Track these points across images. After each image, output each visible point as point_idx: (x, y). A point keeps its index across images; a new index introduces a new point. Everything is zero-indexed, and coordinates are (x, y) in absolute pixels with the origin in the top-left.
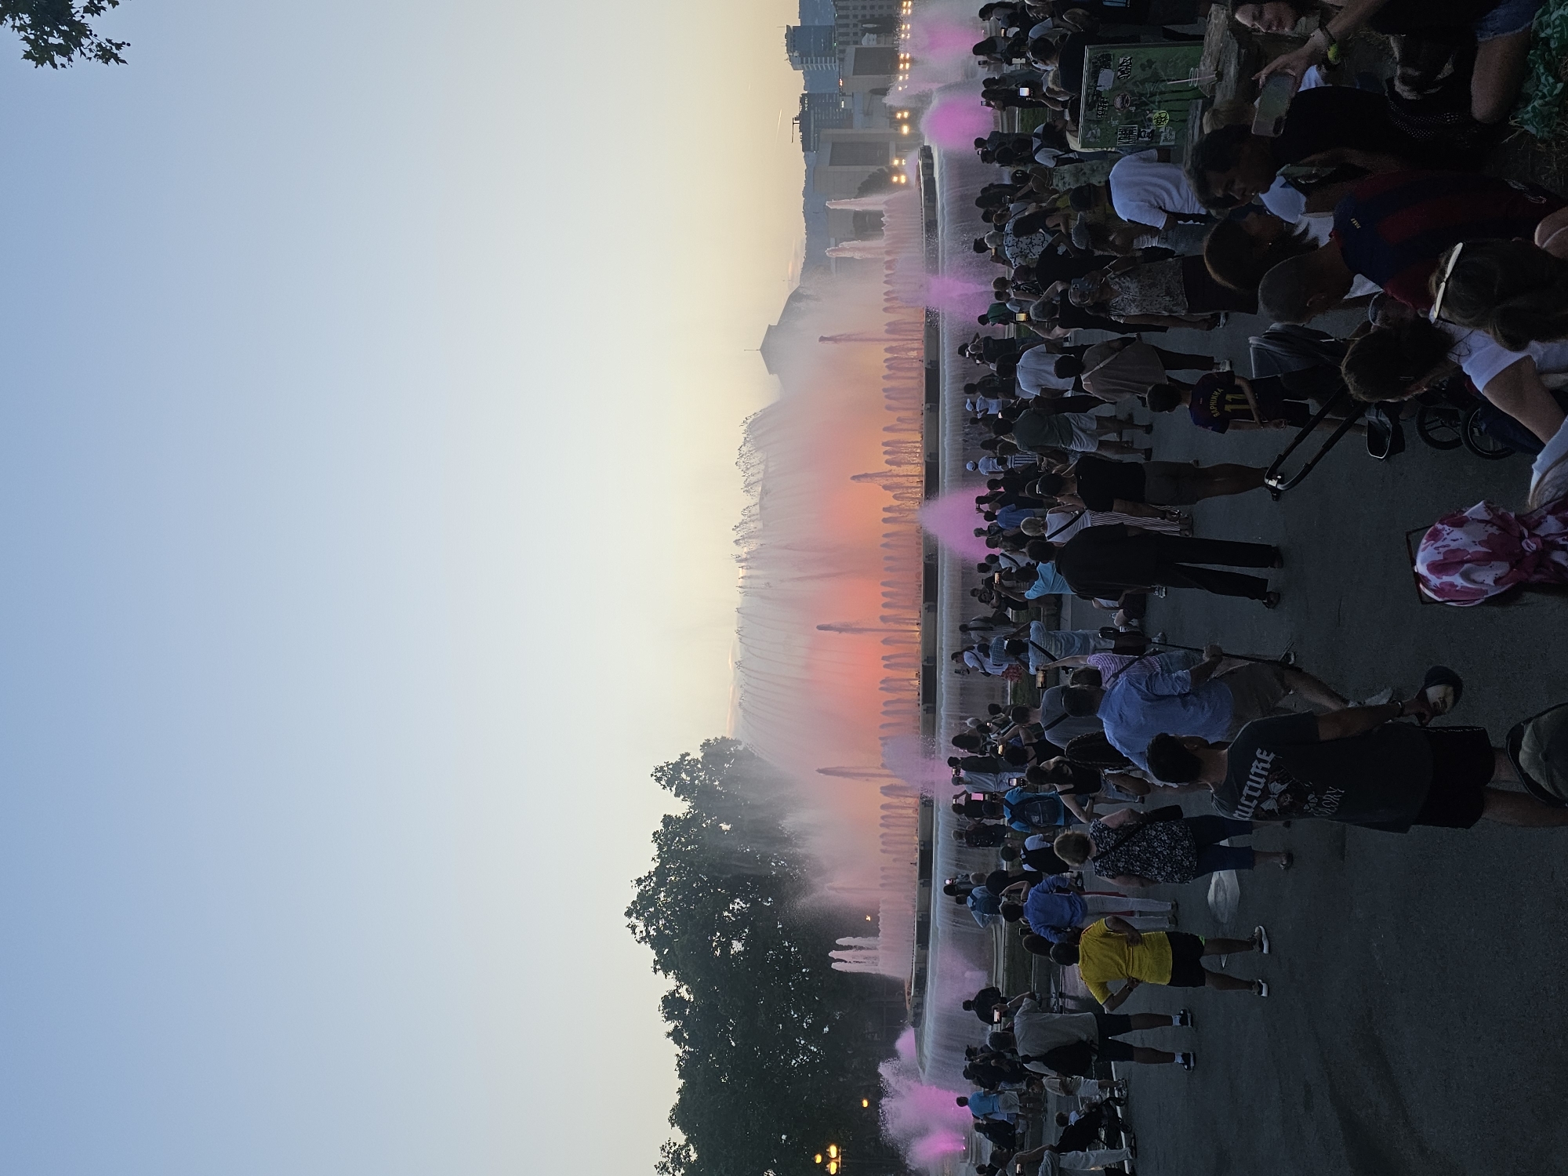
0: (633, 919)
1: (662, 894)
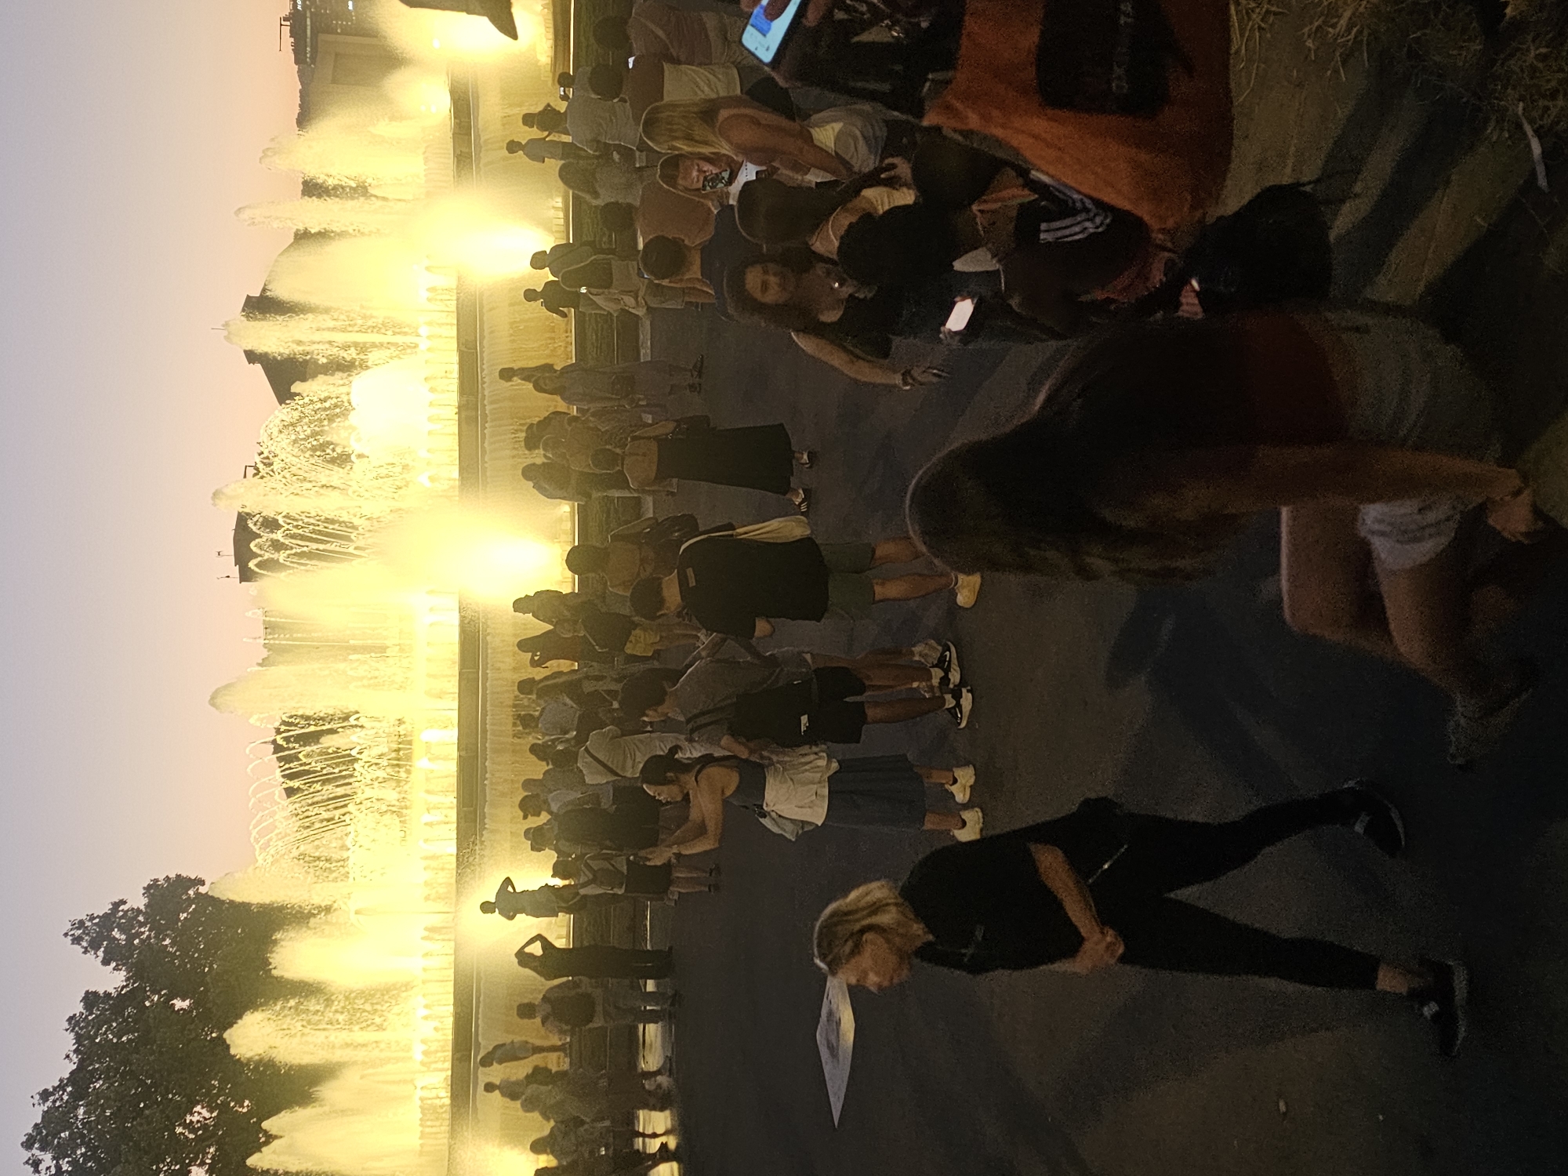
0: (37, 1152)
1: (81, 1111)
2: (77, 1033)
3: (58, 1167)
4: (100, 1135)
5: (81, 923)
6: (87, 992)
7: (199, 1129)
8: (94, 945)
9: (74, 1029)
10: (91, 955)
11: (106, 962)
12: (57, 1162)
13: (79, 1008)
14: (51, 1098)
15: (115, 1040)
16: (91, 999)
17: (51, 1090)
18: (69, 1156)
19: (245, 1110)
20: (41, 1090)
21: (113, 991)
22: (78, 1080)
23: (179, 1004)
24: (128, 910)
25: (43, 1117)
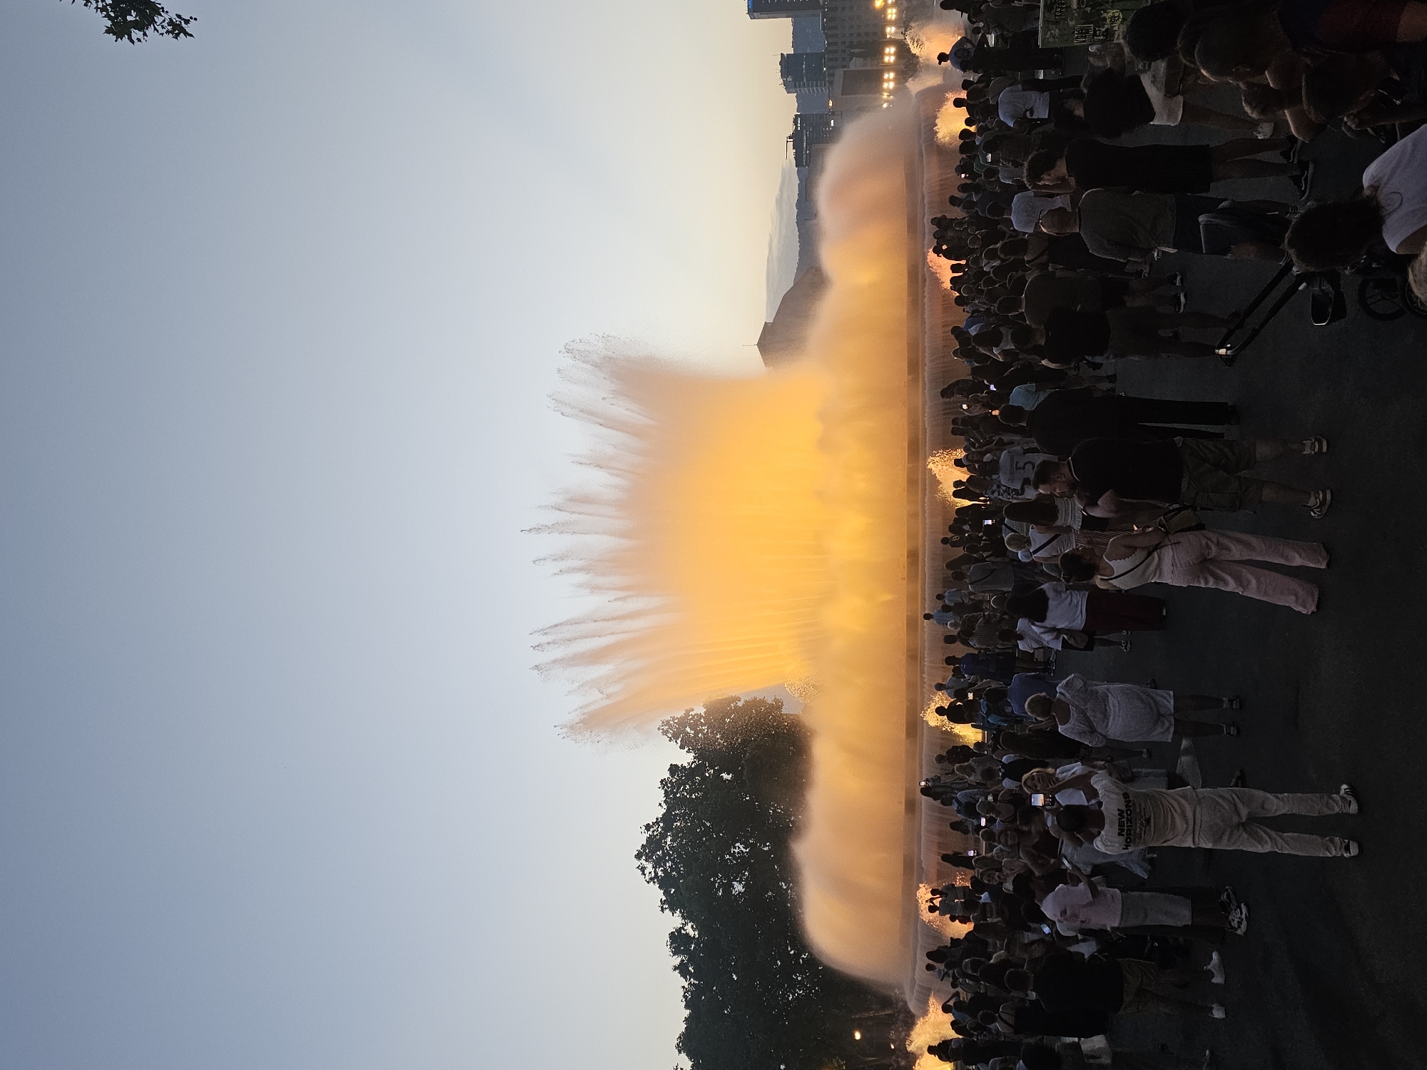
1: (669, 839)
2: (666, 793)
3: (656, 873)
4: (680, 855)
5: (668, 723)
6: (672, 765)
7: (739, 858)
8: (674, 738)
9: (664, 787)
10: (673, 743)
11: (682, 747)
12: (655, 870)
13: (667, 775)
14: (652, 830)
15: (688, 796)
16: (674, 769)
17: (651, 824)
18: (662, 866)
19: (765, 849)
20: (645, 824)
21: (687, 765)
22: (667, 819)
23: (725, 776)
24: (695, 716)
25: (648, 840)
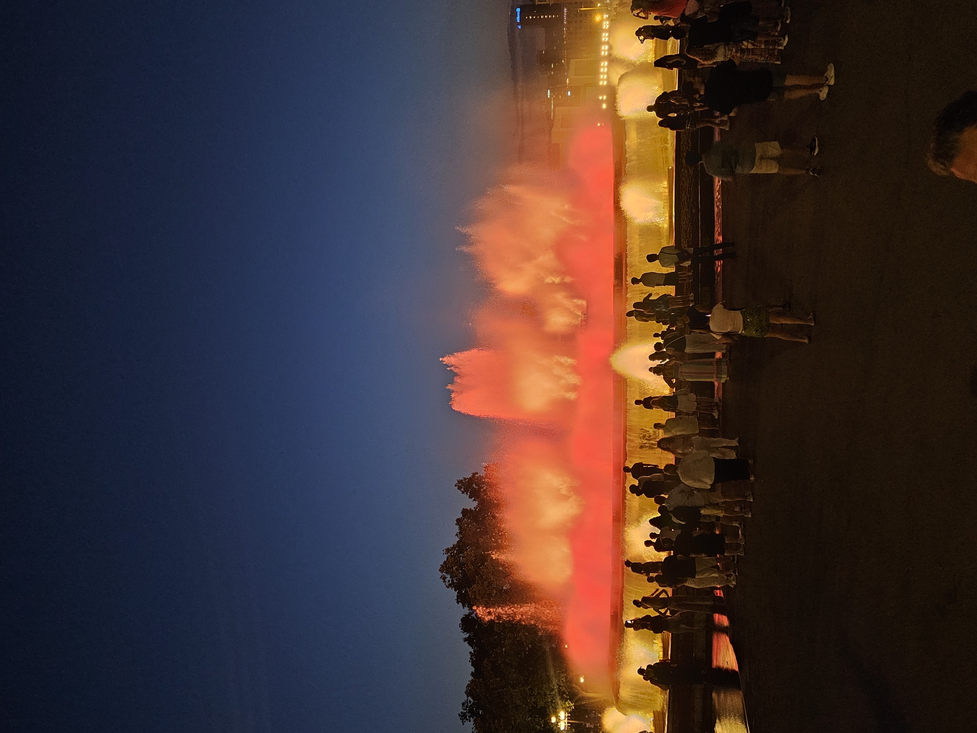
0: (445, 574)
1: (461, 558)
2: (460, 526)
3: (453, 581)
5: (461, 481)
6: (463, 509)
8: (465, 491)
9: (458, 524)
10: (465, 495)
11: (470, 497)
12: (452, 579)
13: (460, 516)
14: (450, 552)
16: (465, 512)
17: (450, 548)
18: (457, 577)
20: (446, 548)
21: (473, 509)
22: (460, 547)
24: (480, 476)
25: (447, 559)
